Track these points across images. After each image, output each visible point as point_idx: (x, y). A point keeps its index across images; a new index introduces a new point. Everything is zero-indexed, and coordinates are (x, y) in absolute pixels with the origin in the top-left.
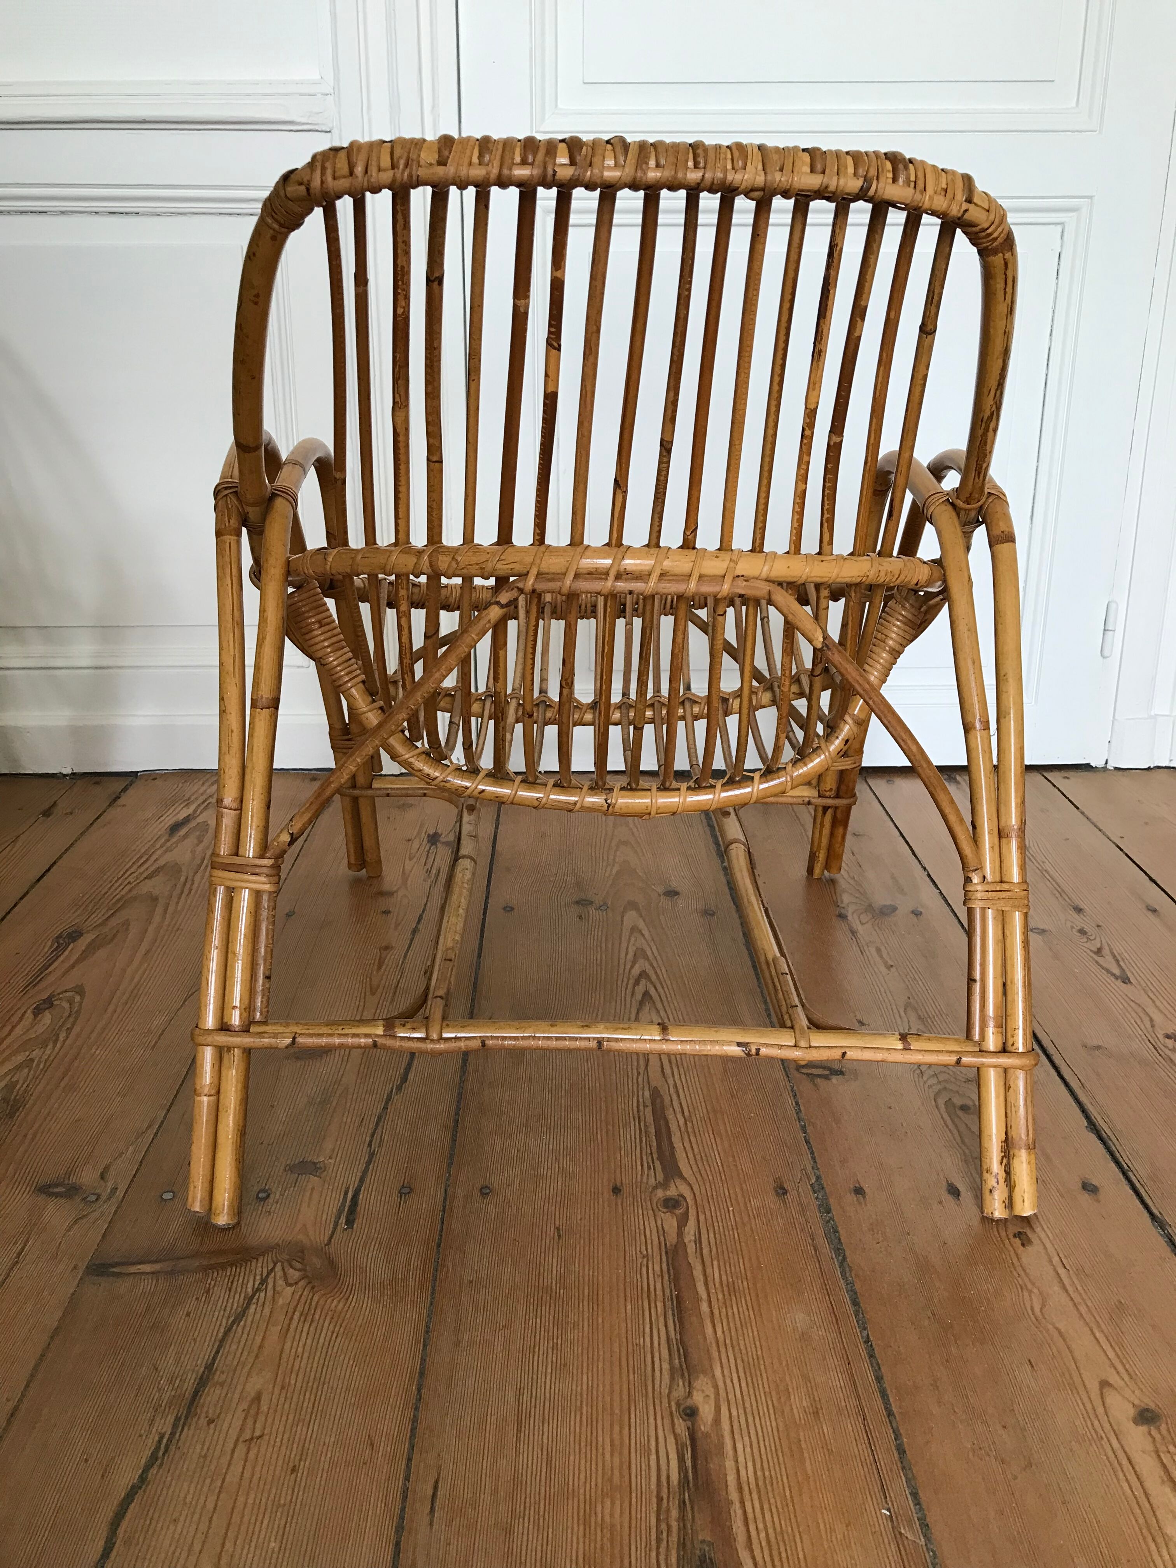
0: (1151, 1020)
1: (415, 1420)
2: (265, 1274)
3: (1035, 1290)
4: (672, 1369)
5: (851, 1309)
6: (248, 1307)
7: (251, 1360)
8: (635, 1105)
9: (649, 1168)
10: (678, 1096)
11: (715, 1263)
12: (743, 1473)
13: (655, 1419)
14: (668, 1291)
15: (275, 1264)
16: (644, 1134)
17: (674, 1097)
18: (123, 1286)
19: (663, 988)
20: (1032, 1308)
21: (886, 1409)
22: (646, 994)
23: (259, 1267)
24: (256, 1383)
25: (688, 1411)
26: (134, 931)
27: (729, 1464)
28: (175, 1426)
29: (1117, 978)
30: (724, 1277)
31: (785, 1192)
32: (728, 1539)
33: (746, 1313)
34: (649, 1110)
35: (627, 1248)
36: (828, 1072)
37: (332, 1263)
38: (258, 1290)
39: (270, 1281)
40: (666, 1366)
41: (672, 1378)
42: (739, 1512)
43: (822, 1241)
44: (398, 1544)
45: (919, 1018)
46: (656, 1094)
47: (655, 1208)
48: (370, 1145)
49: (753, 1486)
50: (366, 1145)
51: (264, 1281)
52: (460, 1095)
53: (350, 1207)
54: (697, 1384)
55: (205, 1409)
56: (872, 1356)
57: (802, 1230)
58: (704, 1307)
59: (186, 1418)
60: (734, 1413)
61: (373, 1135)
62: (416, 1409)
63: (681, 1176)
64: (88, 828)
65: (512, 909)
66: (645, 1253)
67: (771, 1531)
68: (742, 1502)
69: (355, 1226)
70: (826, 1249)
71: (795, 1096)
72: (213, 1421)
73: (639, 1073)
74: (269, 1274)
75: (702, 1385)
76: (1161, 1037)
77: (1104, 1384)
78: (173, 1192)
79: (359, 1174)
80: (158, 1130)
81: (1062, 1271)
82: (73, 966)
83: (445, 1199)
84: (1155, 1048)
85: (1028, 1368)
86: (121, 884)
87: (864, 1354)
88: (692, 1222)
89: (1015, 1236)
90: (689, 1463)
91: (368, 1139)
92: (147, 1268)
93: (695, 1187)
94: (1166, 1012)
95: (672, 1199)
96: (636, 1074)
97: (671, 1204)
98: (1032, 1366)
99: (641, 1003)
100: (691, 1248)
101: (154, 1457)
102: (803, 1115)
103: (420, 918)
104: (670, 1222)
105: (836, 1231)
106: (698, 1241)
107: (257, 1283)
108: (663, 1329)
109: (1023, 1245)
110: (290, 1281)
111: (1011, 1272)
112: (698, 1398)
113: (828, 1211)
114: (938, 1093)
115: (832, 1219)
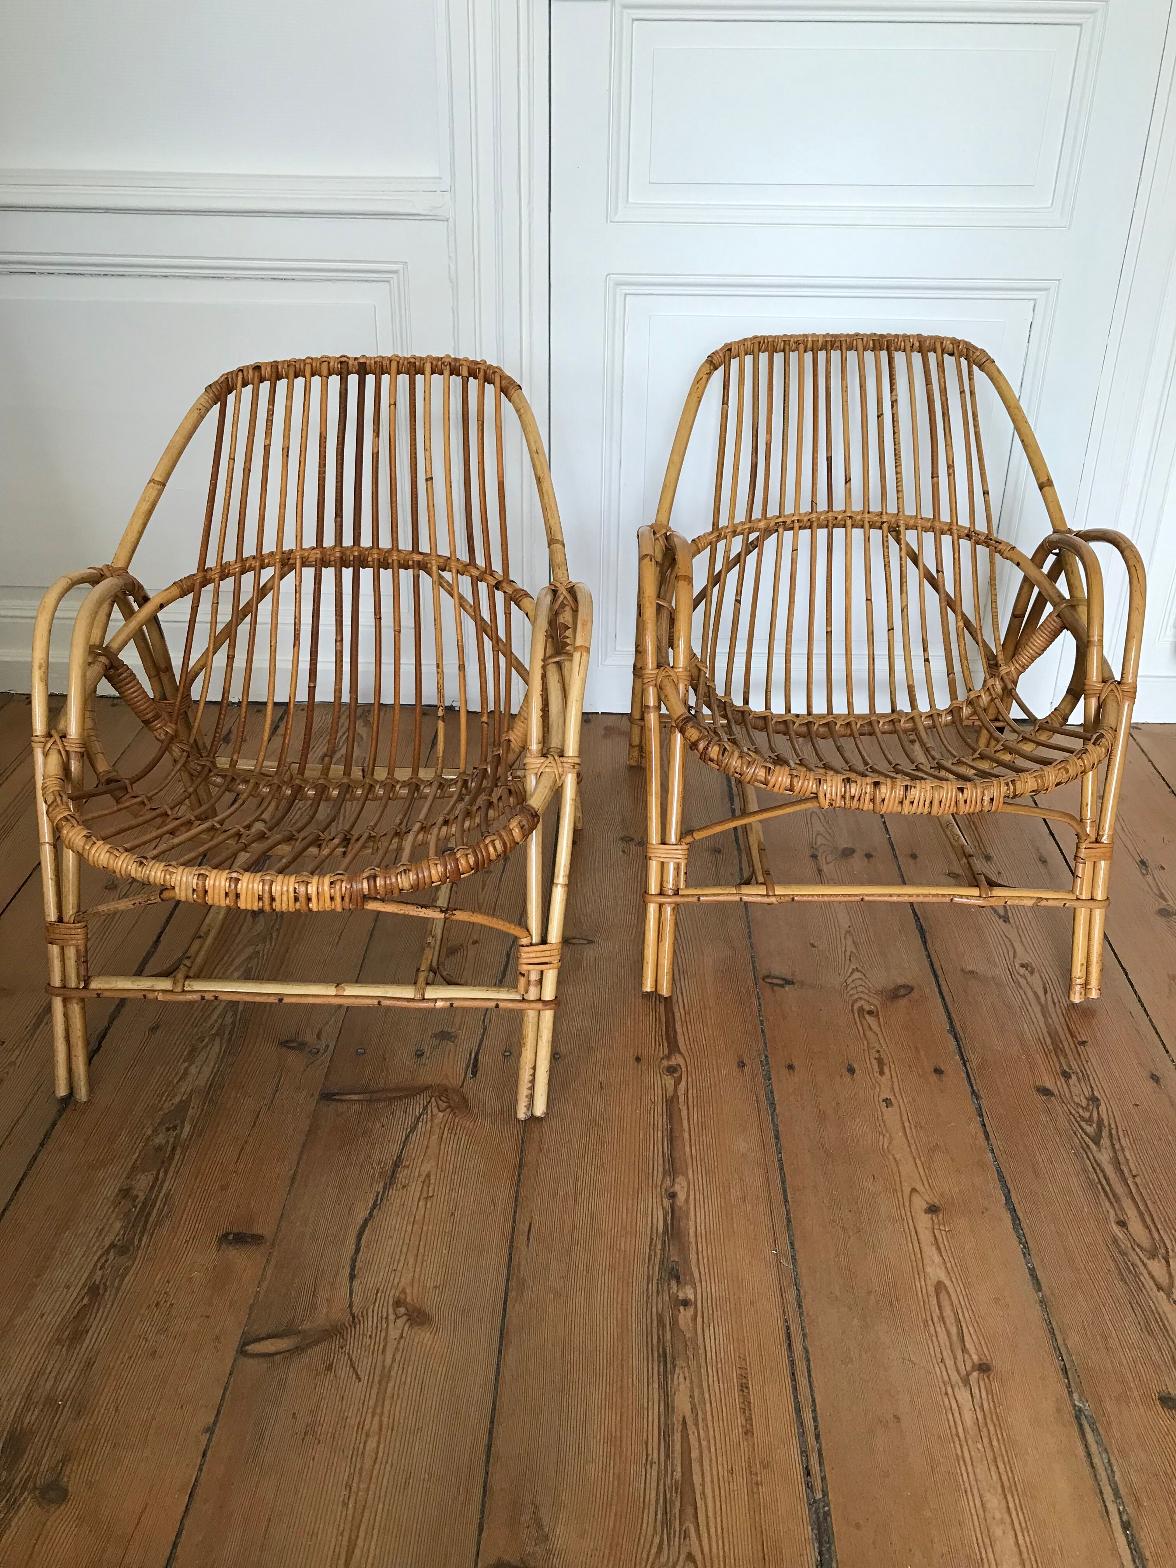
0: (1016, 950)
1: (517, 1193)
3: (887, 1135)
4: (664, 1172)
5: (773, 1140)
6: (417, 1124)
7: (422, 1154)
9: (660, 1046)
10: (683, 997)
11: (695, 1107)
12: (698, 1228)
13: (653, 1198)
14: (665, 1124)
15: (431, 1099)
16: (658, 1022)
17: (680, 998)
18: (344, 1106)
23: (422, 1100)
24: (426, 1168)
25: (671, 1195)
27: (692, 1224)
28: (384, 1188)
29: (1000, 917)
30: (700, 1117)
31: (744, 1065)
32: (686, 1260)
33: (711, 1139)
35: (642, 1098)
36: (783, 983)
37: (465, 1100)
38: (422, 1113)
39: (429, 1108)
40: (660, 1169)
41: (664, 1176)
42: (694, 1247)
43: (762, 1098)
44: (510, 1256)
45: (854, 942)
47: (661, 1072)
49: (703, 1235)
50: (481, 1022)
51: (425, 1108)
53: (473, 1063)
54: (677, 1180)
55: (400, 1178)
56: (781, 1168)
57: (751, 1091)
58: (686, 1135)
59: (390, 1185)
60: (697, 1197)
62: (518, 1187)
63: (680, 1052)
66: (653, 1101)
67: (710, 1258)
68: (697, 1244)
69: (477, 1076)
70: (765, 1104)
71: (759, 999)
72: (406, 1186)
74: (428, 1104)
75: (680, 1179)
76: (1017, 966)
77: (914, 1190)
78: (364, 1049)
79: (478, 1042)
81: (907, 1124)
84: (1011, 974)
85: (872, 1180)
87: (777, 1167)
88: (683, 1083)
89: (883, 1101)
90: (669, 1223)
91: (482, 1018)
92: (355, 1097)
93: (688, 1059)
95: (672, 1067)
97: (671, 1070)
98: (874, 1179)
100: (682, 1099)
101: (375, 1205)
102: (763, 1013)
104: (670, 1082)
105: (772, 1092)
106: (686, 1095)
107: (421, 1109)
108: (660, 1147)
109: (887, 1106)
110: (441, 1109)
111: (876, 1123)
112: (677, 1188)
113: (770, 1079)
114: (856, 1000)
115: (771, 1084)
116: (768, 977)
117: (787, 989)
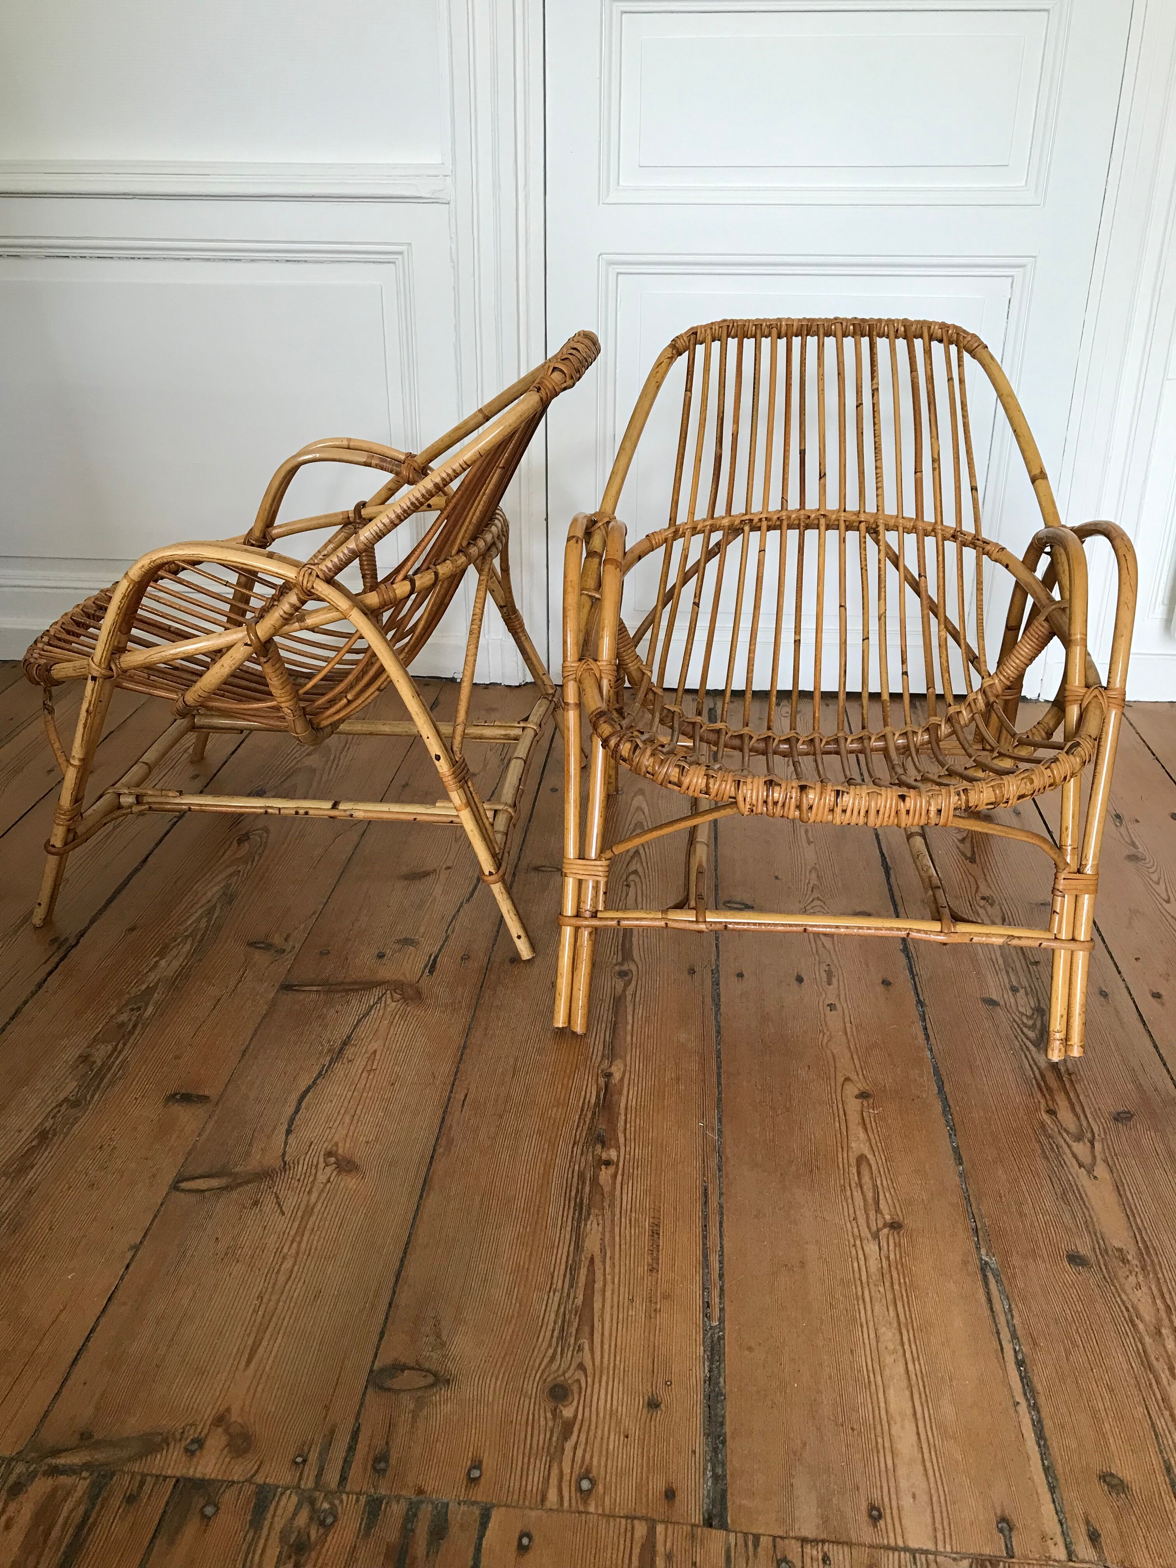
0: (977, 886)
2: (381, 995)
3: (827, 1033)
4: (603, 1056)
5: (714, 1034)
6: (370, 1011)
7: (371, 1035)
9: (614, 955)
11: (641, 1006)
12: (630, 1102)
13: (588, 1077)
14: (610, 1019)
15: (386, 991)
18: (301, 996)
20: (822, 1041)
22: (637, 851)
23: (377, 992)
24: (374, 1046)
25: (607, 1074)
27: (623, 1100)
28: (331, 1062)
29: (967, 858)
30: (644, 1014)
31: (694, 972)
32: (615, 1129)
33: (653, 1032)
36: (742, 906)
37: (419, 992)
38: (377, 1002)
39: (383, 999)
40: (600, 1054)
41: (602, 1059)
42: (623, 1118)
43: (708, 999)
44: (444, 1118)
45: (818, 876)
47: (612, 976)
48: (447, 931)
49: (634, 1108)
50: (444, 932)
51: (380, 999)
53: (432, 964)
54: (615, 1063)
55: (347, 1055)
56: (718, 1056)
57: (698, 994)
58: (629, 1028)
59: (337, 1058)
60: (632, 1078)
61: (449, 926)
63: (633, 960)
65: (557, 790)
67: (638, 1127)
68: (626, 1115)
69: (434, 974)
70: (709, 1004)
72: (351, 1061)
74: (383, 995)
75: (618, 1063)
77: (847, 1079)
78: (328, 950)
79: (439, 947)
80: (318, 916)
81: (848, 1025)
88: (633, 984)
89: (827, 1005)
90: (602, 1097)
91: (446, 928)
92: (314, 988)
93: (640, 966)
95: (625, 971)
99: (632, 857)
100: (629, 998)
101: (319, 1075)
103: (493, 792)
104: (620, 984)
105: (719, 995)
106: (634, 995)
107: (376, 999)
108: (602, 1036)
109: (831, 1010)
110: (395, 999)
112: (614, 1069)
113: (717, 984)
115: (718, 988)
116: (729, 902)
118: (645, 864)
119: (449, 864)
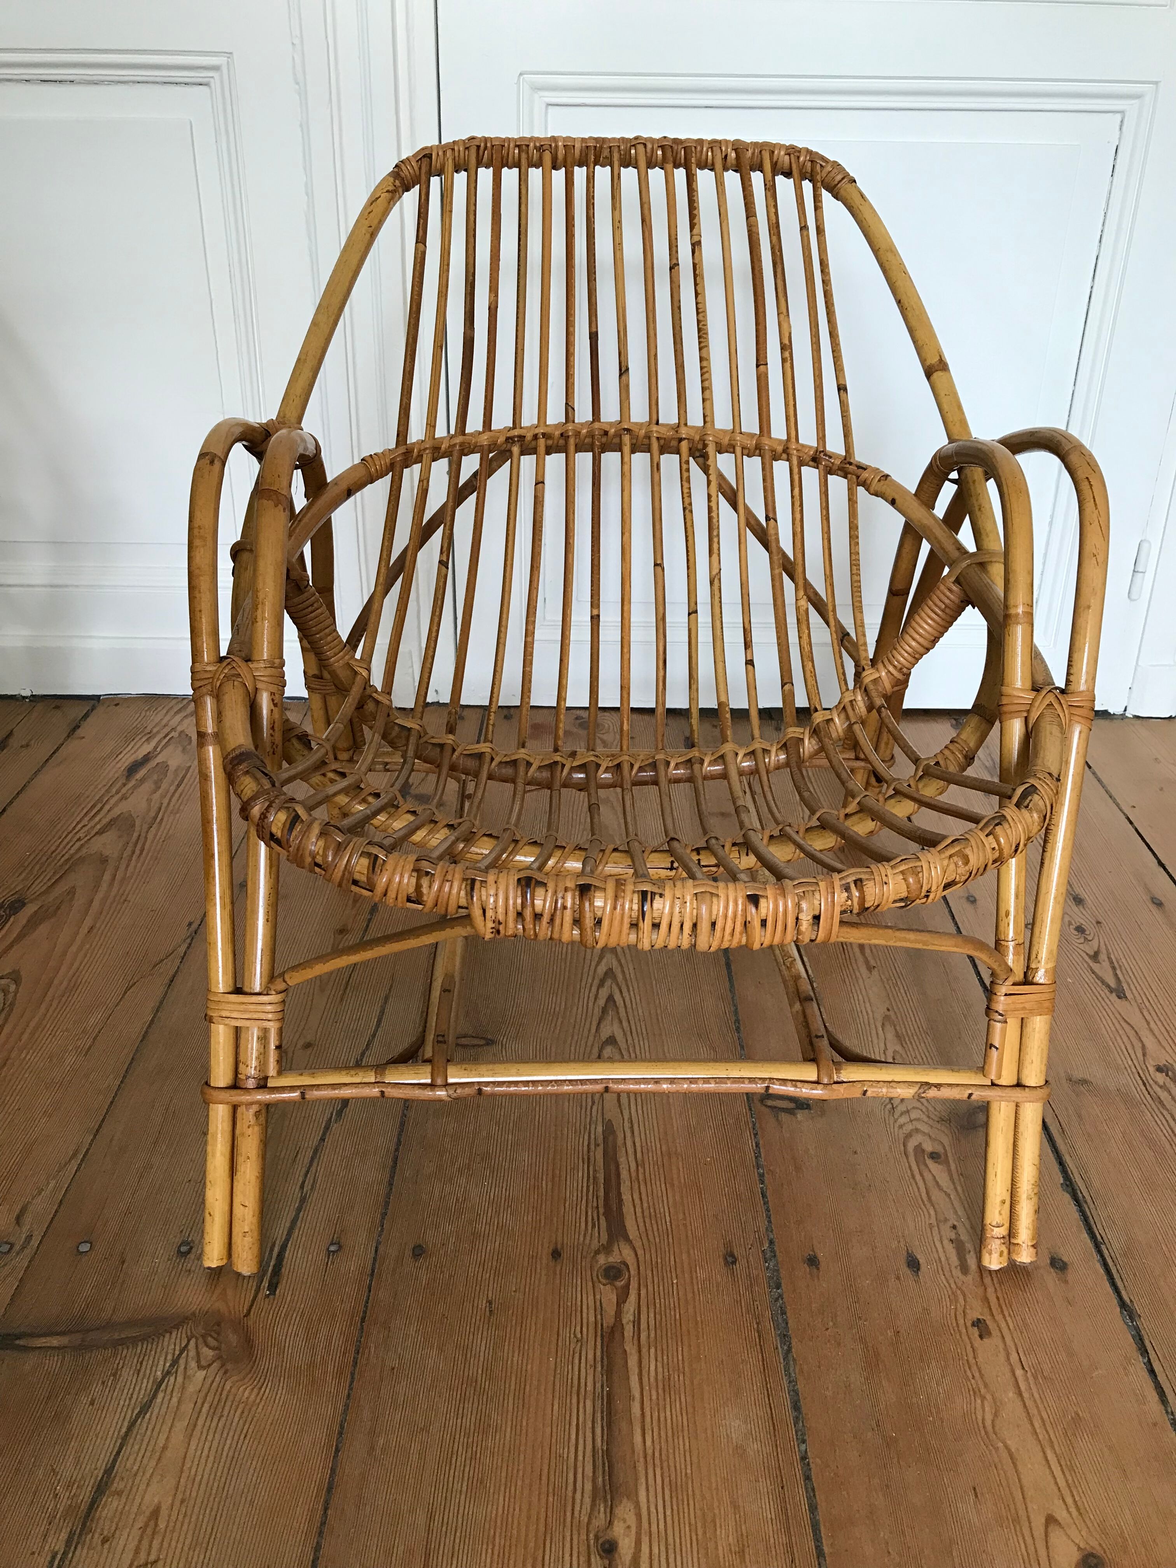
0: (1143, 1047)
1: (318, 1548)
2: (177, 1353)
3: (989, 1397)
4: (594, 1490)
6: (155, 1396)
7: (153, 1463)
8: (586, 1143)
9: (593, 1226)
10: (633, 1133)
11: (652, 1350)
13: (571, 1555)
14: (598, 1385)
15: (189, 1341)
16: (591, 1180)
17: (628, 1134)
18: (30, 1361)
19: (629, 991)
20: (983, 1420)
21: (817, 1547)
22: (610, 998)
23: (172, 1343)
24: (156, 1493)
25: (607, 1546)
26: (79, 901)
28: (69, 1542)
29: (1111, 991)
30: (660, 1370)
31: (734, 1261)
33: (680, 1418)
34: (600, 1151)
35: (561, 1332)
36: (792, 1105)
37: (248, 1342)
38: (168, 1373)
39: (182, 1362)
40: (588, 1487)
41: (594, 1501)
43: (768, 1325)
45: (898, 1036)
46: (609, 1130)
47: (595, 1278)
48: (302, 1187)
50: (298, 1187)
51: (175, 1362)
52: (402, 1124)
53: (274, 1266)
54: (618, 1512)
55: (101, 1521)
56: (808, 1478)
57: (748, 1312)
58: (636, 1409)
59: (80, 1535)
60: (655, 1550)
61: (306, 1175)
62: (320, 1534)
63: (626, 1238)
64: (42, 767)
66: (579, 1336)
69: (277, 1292)
70: (772, 1337)
71: (756, 1135)
72: (107, 1541)
73: (593, 1103)
74: (181, 1352)
75: (625, 1511)
76: (1151, 1069)
77: (1050, 1520)
78: (91, 1243)
79: (288, 1225)
80: (82, 1160)
81: (1019, 1372)
82: (11, 946)
83: (375, 1259)
84: (1144, 1084)
85: (972, 1497)
86: (71, 840)
87: (799, 1474)
88: (632, 1299)
89: (973, 1325)
91: (301, 1179)
92: (55, 1342)
93: (640, 1252)
94: (1161, 1038)
95: (613, 1267)
96: (590, 1104)
97: (613, 1273)
98: (976, 1496)
99: (604, 1010)
100: (629, 1332)
102: (762, 1161)
104: (609, 1296)
105: (784, 1313)
106: (637, 1322)
107: (168, 1365)
108: (589, 1436)
109: (981, 1337)
110: (203, 1363)
111: (965, 1372)
112: (617, 1530)
113: (778, 1286)
114: (909, 1136)
115: (781, 1296)
117: (798, 1116)
118: (625, 1024)
119: (309, 1038)
